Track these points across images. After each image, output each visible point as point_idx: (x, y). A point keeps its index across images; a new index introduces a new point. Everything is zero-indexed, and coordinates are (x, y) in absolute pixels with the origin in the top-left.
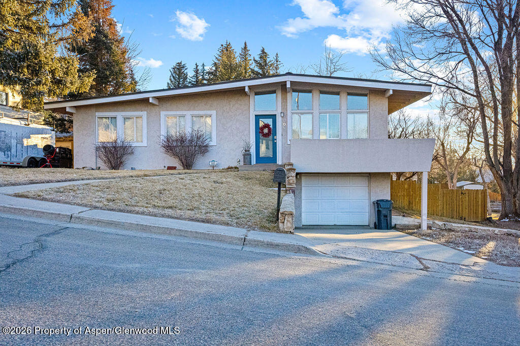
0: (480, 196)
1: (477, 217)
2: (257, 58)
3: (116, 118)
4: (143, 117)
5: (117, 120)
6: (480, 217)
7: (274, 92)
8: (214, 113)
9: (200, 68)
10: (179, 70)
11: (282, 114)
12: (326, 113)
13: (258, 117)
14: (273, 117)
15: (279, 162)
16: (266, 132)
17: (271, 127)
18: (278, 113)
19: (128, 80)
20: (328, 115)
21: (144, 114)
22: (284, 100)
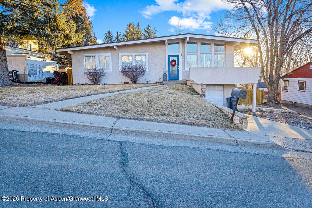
0: (261, 93)
1: (259, 102)
2: (146, 29)
3: (95, 57)
4: (110, 56)
5: (96, 58)
6: (260, 102)
7: (178, 43)
8: (147, 54)
9: (119, 33)
10: (109, 34)
11: (182, 55)
12: (204, 54)
13: (169, 56)
14: (177, 56)
15: (181, 79)
16: (173, 63)
17: (176, 61)
18: (180, 54)
19: (92, 38)
20: (205, 55)
21: (110, 54)
22: (183, 47)
